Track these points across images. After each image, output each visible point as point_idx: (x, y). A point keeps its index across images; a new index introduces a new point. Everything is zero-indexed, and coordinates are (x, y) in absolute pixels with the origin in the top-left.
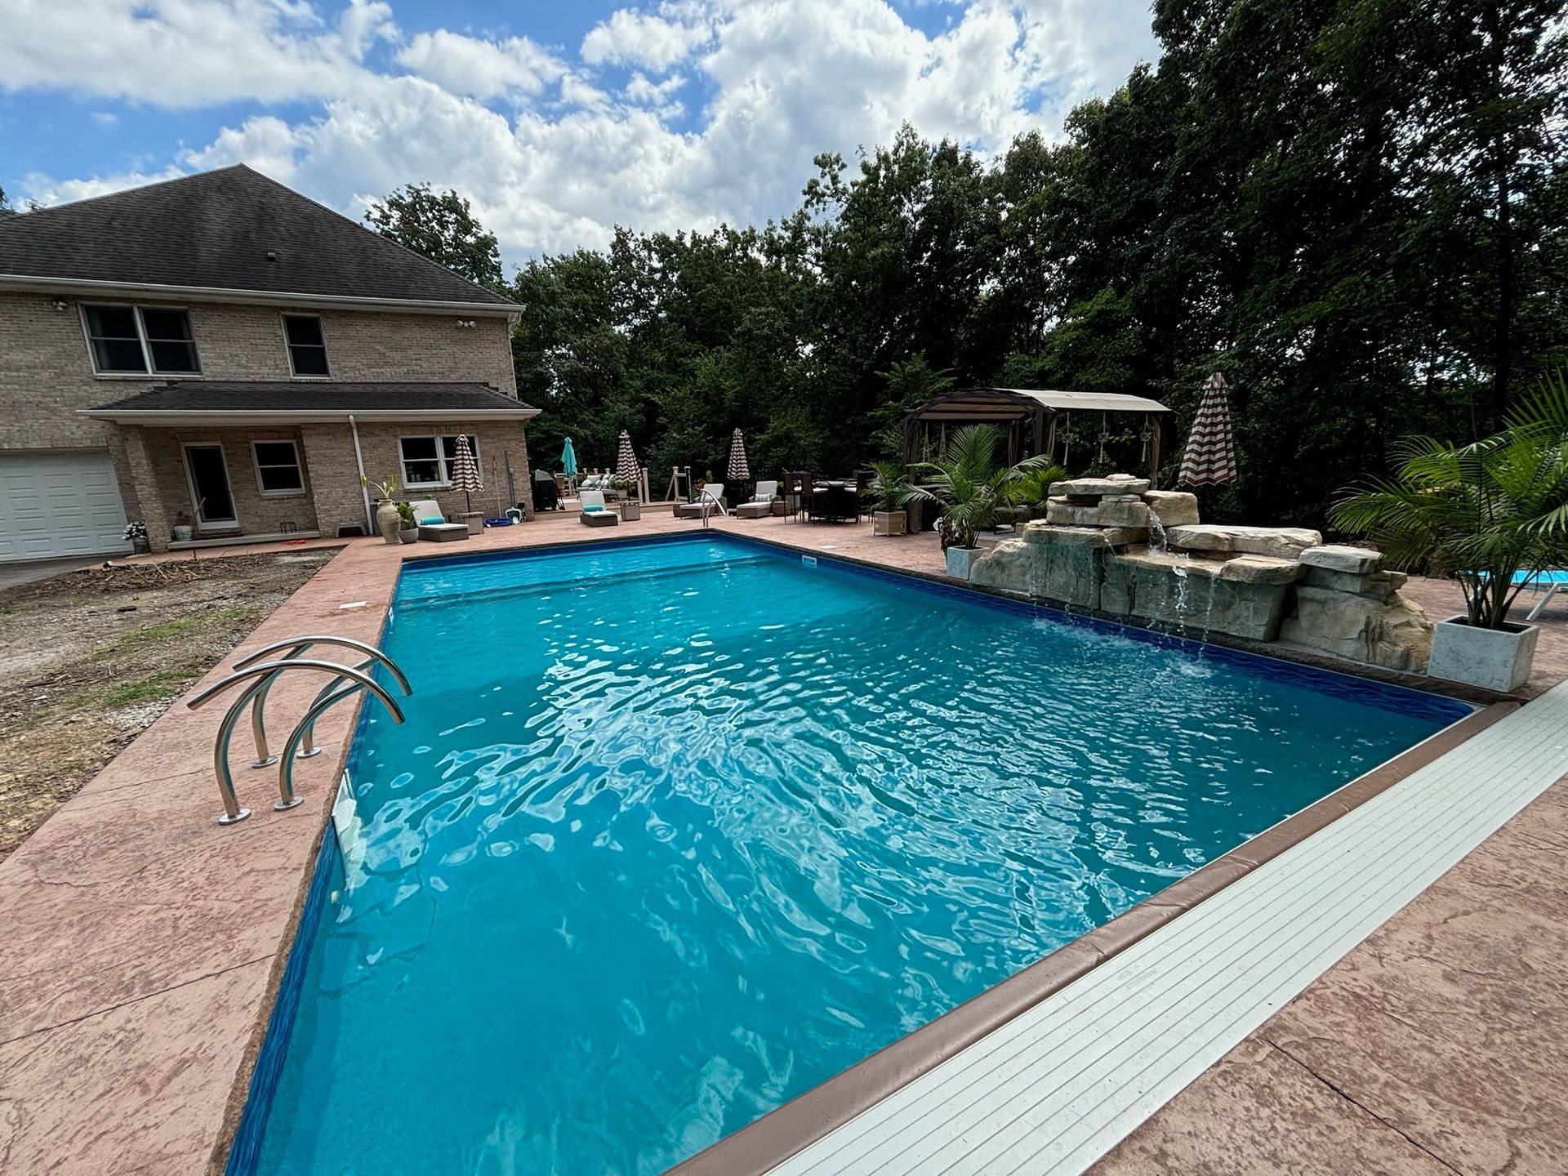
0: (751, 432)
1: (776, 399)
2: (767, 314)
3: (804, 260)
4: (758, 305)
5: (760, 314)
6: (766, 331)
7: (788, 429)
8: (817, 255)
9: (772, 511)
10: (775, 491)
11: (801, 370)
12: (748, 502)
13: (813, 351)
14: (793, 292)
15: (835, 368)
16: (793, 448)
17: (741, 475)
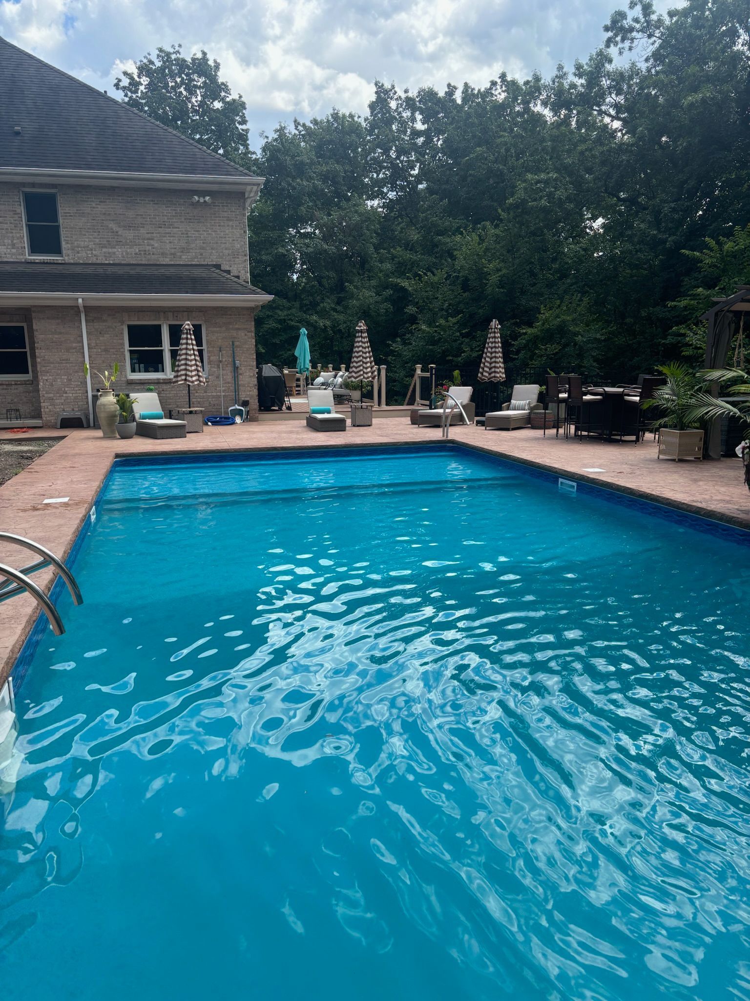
0: (516, 324)
1: (550, 285)
2: (547, 182)
3: (601, 112)
4: (537, 170)
5: (538, 182)
6: (544, 202)
7: (563, 321)
8: (616, 106)
9: (529, 422)
10: (535, 397)
11: (585, 250)
12: (501, 410)
13: (604, 226)
14: (582, 153)
15: (629, 246)
16: (566, 345)
17: (495, 377)
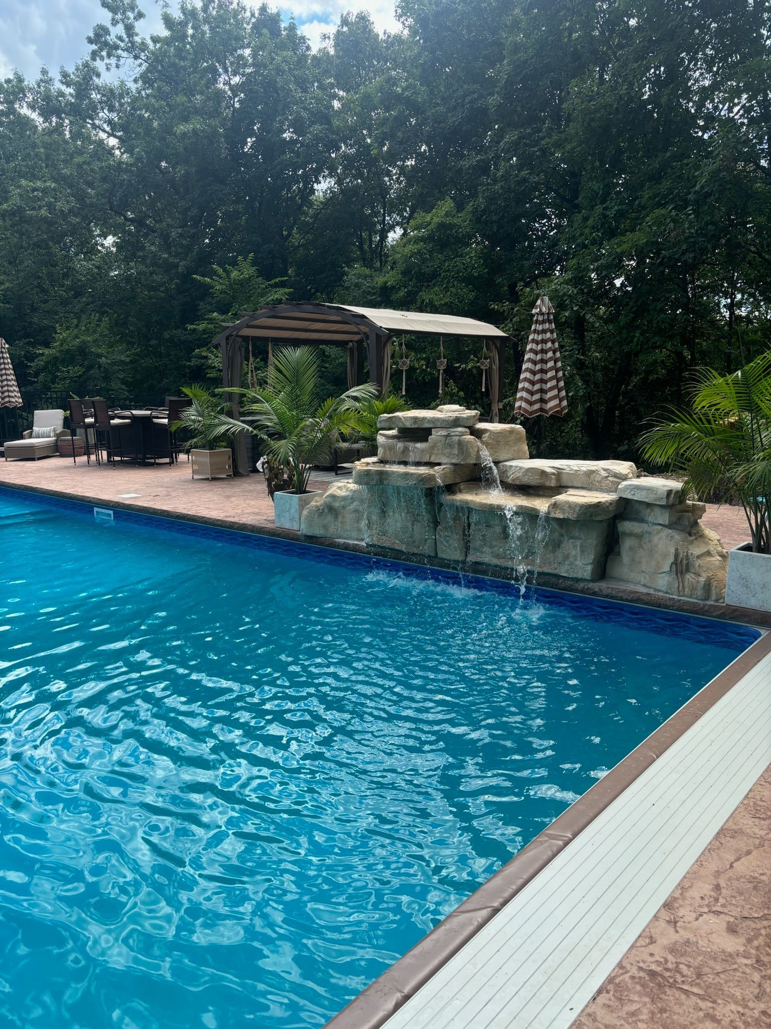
0: (29, 344)
1: (64, 302)
2: (45, 191)
3: (95, 127)
4: (33, 177)
5: (34, 190)
6: (44, 212)
7: (84, 342)
8: (110, 122)
9: (57, 450)
10: (60, 423)
11: (98, 268)
12: (22, 438)
13: (116, 244)
14: (79, 166)
15: (142, 268)
16: (90, 367)
17: (10, 402)
